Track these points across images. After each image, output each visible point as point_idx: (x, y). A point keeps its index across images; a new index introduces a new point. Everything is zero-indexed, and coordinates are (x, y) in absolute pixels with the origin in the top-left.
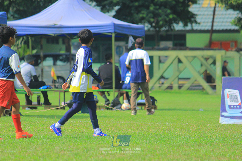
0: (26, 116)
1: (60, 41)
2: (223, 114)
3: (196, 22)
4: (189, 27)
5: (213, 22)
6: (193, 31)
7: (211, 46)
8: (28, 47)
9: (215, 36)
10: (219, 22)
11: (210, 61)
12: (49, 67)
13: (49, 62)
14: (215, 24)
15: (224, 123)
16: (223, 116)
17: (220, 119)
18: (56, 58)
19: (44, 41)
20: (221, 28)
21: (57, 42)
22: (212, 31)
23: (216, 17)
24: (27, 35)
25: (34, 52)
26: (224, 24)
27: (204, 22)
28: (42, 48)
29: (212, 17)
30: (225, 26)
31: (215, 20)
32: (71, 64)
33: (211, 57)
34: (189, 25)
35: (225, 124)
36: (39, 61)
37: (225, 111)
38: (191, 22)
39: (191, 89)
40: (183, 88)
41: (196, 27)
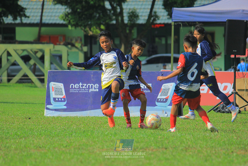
2: (48, 106)
3: (25, 16)
4: (18, 21)
5: (42, 16)
6: (22, 25)
7: (39, 40)
9: (43, 29)
10: (48, 16)
11: (39, 54)
14: (44, 18)
15: (48, 116)
16: (47, 109)
17: (45, 112)
20: (50, 22)
22: (41, 25)
23: (44, 11)
26: (52, 18)
27: (33, 16)
29: (40, 11)
30: (53, 20)
31: (44, 14)
33: (40, 50)
35: (50, 117)
37: (50, 103)
41: (25, 20)
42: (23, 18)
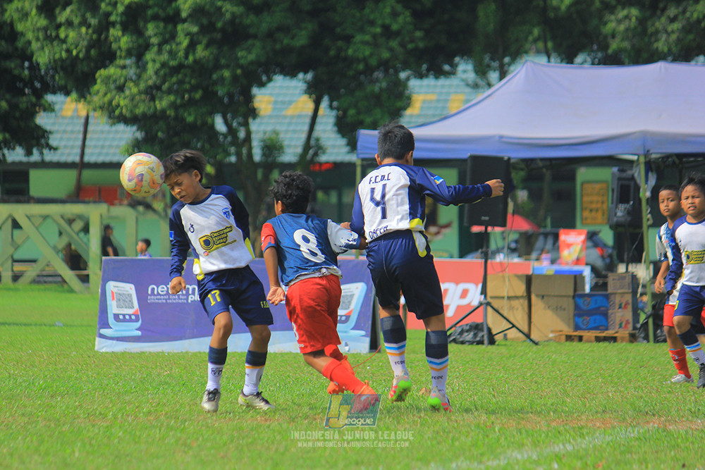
2: (103, 331)
3: (51, 148)
4: (35, 157)
5: (83, 146)
6: (43, 165)
7: (79, 194)
9: (87, 174)
10: (95, 147)
11: (78, 225)
14: (87, 151)
15: (104, 350)
16: (102, 336)
17: (96, 343)
20: (100, 159)
22: (82, 165)
23: (88, 136)
26: (105, 151)
27: (65, 147)
29: (81, 136)
30: (107, 154)
31: (87, 143)
33: (80, 217)
34: (36, 152)
35: (107, 353)
37: (107, 326)
38: (41, 148)
39: (39, 282)
40: (21, 280)
41: (49, 156)
42: (46, 151)
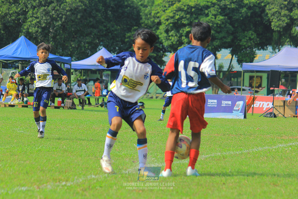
0: (79, 110)
1: (98, 72)
8: (81, 75)
12: (92, 85)
13: (91, 83)
18: (95, 81)
19: (89, 72)
21: (96, 73)
24: (81, 69)
25: (84, 77)
28: (88, 76)
32: (102, 84)
34: (162, 66)
36: (87, 82)
38: (164, 66)
39: (162, 99)
40: (158, 98)
